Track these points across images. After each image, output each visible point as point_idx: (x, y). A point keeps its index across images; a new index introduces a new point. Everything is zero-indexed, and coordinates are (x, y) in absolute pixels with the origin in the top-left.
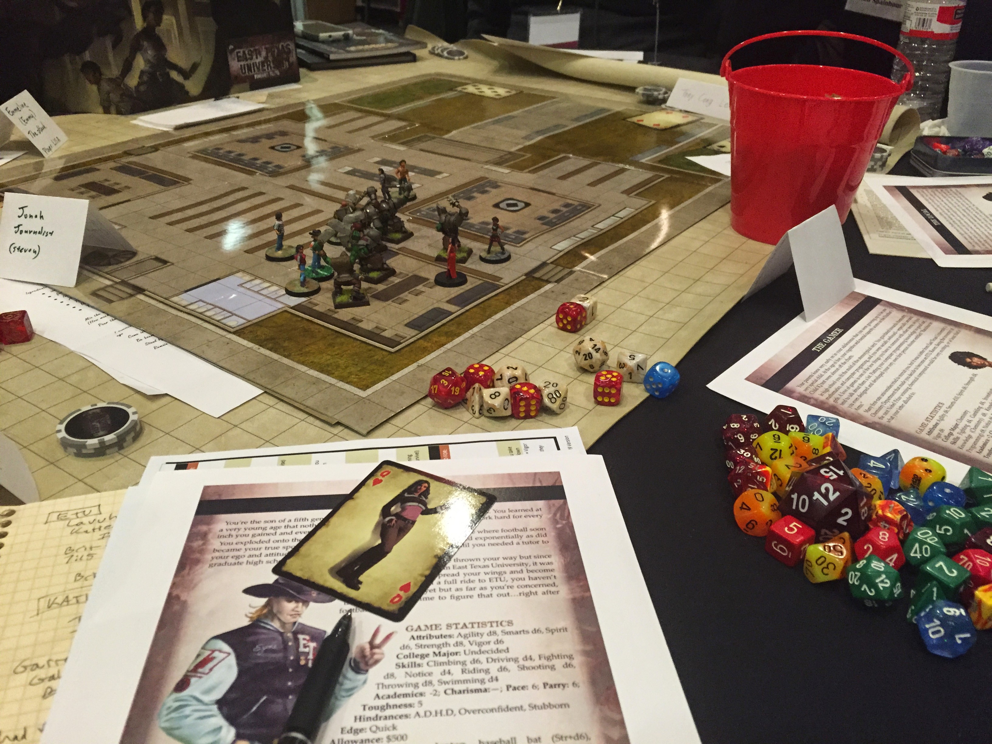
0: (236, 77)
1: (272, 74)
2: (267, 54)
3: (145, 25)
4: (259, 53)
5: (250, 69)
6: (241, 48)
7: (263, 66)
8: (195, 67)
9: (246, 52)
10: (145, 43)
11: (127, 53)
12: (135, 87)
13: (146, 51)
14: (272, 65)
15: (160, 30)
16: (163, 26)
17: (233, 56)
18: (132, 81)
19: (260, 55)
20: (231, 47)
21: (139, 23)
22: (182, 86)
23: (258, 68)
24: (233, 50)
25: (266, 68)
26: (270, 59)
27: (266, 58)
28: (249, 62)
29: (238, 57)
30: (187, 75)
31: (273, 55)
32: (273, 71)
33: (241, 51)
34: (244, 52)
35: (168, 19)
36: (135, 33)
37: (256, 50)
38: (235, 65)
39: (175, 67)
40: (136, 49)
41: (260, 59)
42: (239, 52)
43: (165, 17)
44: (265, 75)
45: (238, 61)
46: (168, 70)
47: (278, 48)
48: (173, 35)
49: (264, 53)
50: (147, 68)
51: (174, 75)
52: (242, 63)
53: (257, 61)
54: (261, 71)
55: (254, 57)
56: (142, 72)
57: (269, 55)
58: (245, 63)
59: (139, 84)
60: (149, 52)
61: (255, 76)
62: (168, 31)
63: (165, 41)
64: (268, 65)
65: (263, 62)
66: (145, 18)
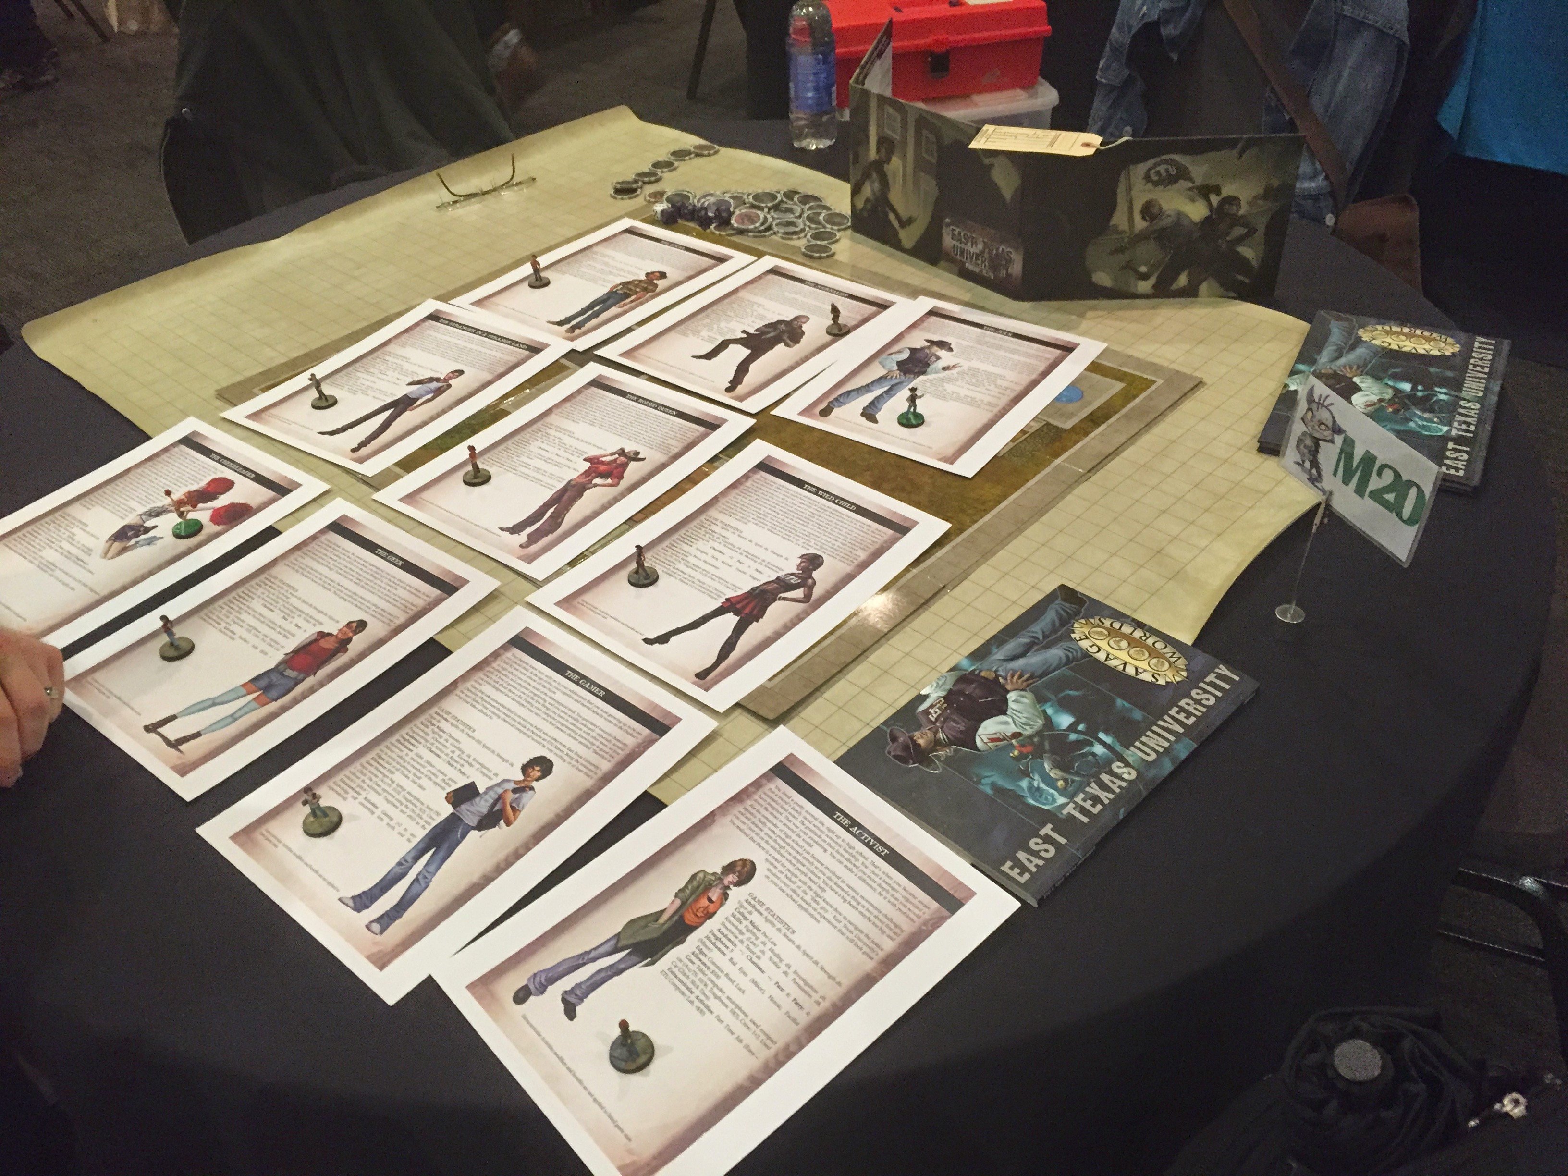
1: (984, 272)
3: (877, 158)
4: (974, 243)
5: (962, 253)
6: (958, 227)
7: (977, 259)
8: (911, 220)
9: (962, 234)
10: (874, 176)
11: (858, 176)
12: (860, 209)
13: (873, 183)
15: (889, 169)
16: (892, 166)
17: (950, 230)
19: (976, 246)
20: (948, 220)
21: (873, 155)
22: (897, 232)
23: (972, 258)
24: (951, 224)
25: (979, 262)
26: (986, 255)
27: (982, 252)
28: (963, 246)
29: (953, 235)
30: (904, 222)
32: (987, 271)
33: (958, 230)
34: (960, 232)
38: (950, 240)
39: (894, 210)
40: (866, 176)
41: (976, 250)
42: (955, 230)
43: (894, 158)
44: (977, 270)
45: (953, 238)
46: (888, 209)
47: (997, 249)
49: (980, 246)
50: (872, 198)
51: (892, 217)
52: (957, 242)
53: (972, 250)
54: (972, 262)
55: (970, 244)
56: (868, 200)
57: (987, 250)
58: (960, 244)
60: (876, 184)
61: (967, 265)
63: (891, 182)
64: (982, 262)
65: (978, 255)
66: (878, 151)
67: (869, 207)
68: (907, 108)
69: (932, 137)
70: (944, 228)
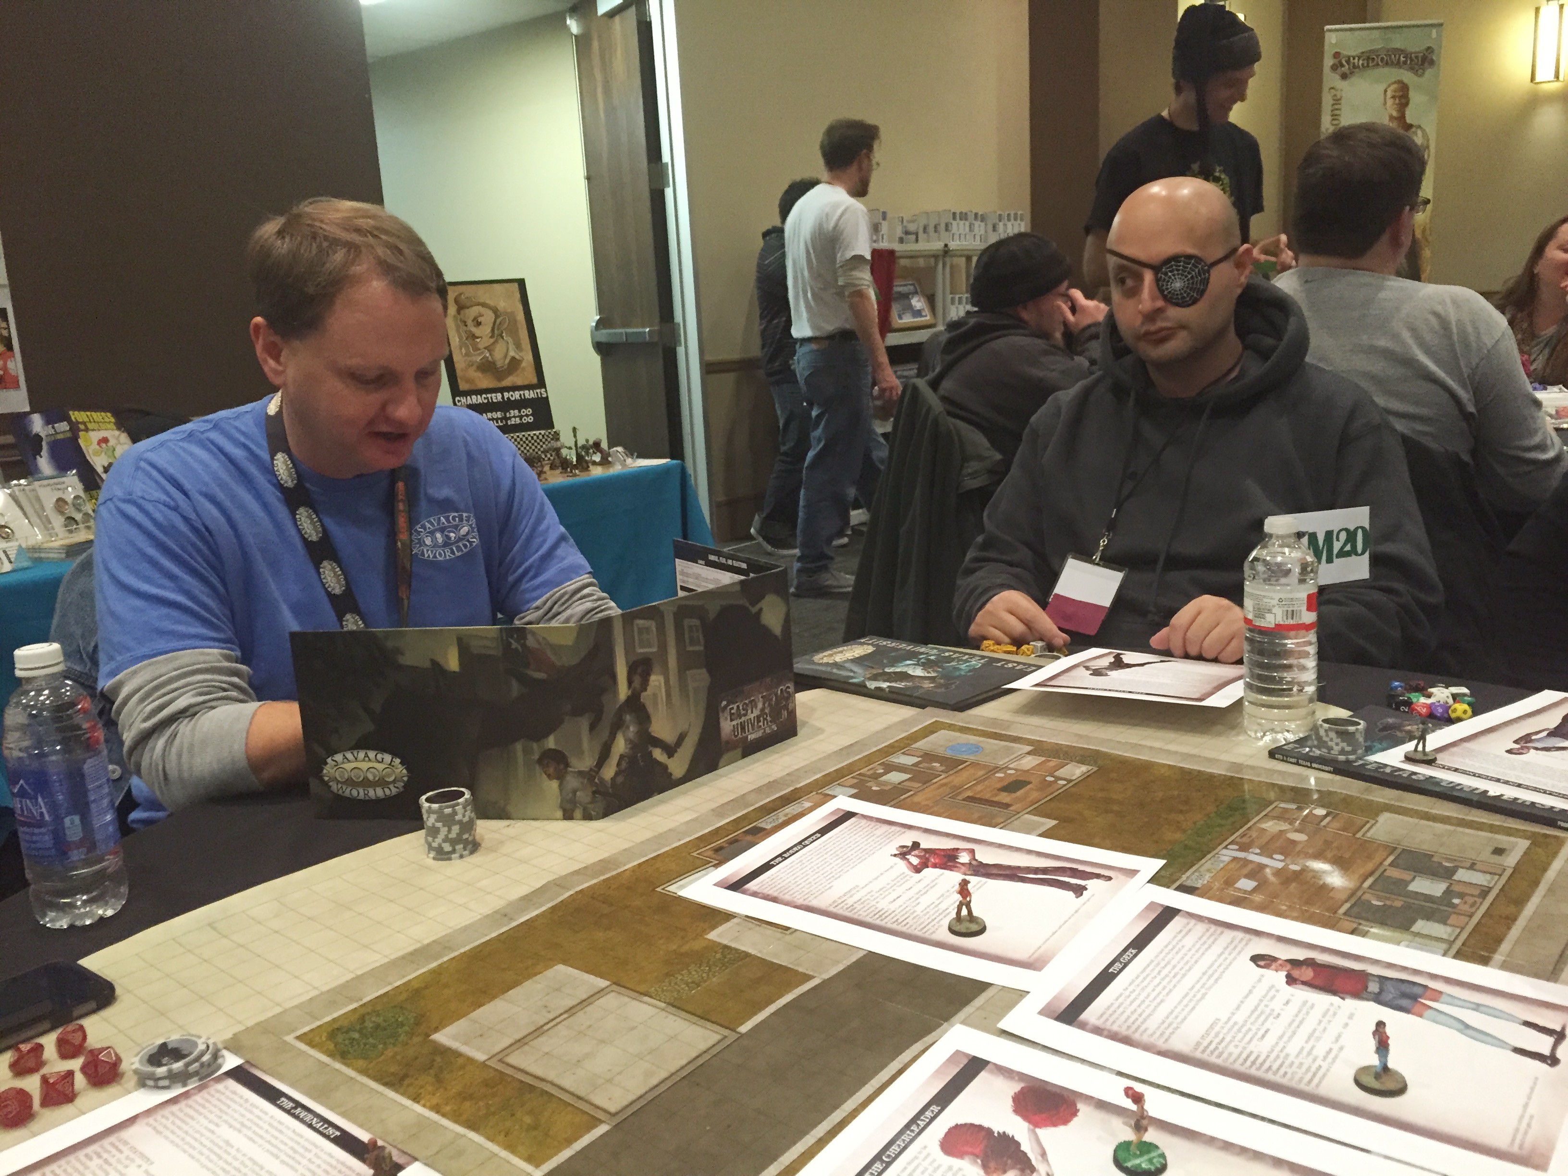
0: (727, 742)
1: (768, 731)
2: (764, 704)
3: (630, 693)
4: (753, 704)
5: (743, 728)
6: (734, 703)
7: (759, 721)
8: (681, 738)
9: (741, 707)
10: (628, 718)
11: (605, 735)
12: (612, 779)
13: (628, 727)
14: (769, 718)
15: (645, 697)
16: (650, 690)
17: (726, 715)
18: (609, 772)
19: (756, 707)
20: (724, 703)
21: (623, 691)
22: (665, 767)
23: (753, 726)
24: (726, 707)
25: (761, 723)
26: (767, 710)
27: (762, 710)
28: (743, 719)
29: (731, 714)
30: (670, 751)
31: (770, 705)
32: (770, 726)
33: (735, 706)
34: (738, 707)
35: (656, 680)
36: (618, 706)
37: (751, 702)
38: (727, 726)
39: (658, 742)
40: (618, 725)
41: (756, 712)
42: (732, 708)
43: (653, 678)
44: (760, 734)
45: (732, 720)
46: (651, 748)
47: (776, 695)
48: (659, 699)
49: (760, 705)
50: (627, 751)
51: (658, 754)
52: (734, 723)
53: (752, 716)
54: (756, 729)
55: (749, 711)
56: (622, 757)
57: (766, 705)
58: (739, 721)
59: (617, 774)
60: (631, 729)
61: (749, 737)
62: (655, 695)
63: (650, 709)
64: (764, 719)
65: (758, 717)
66: (630, 682)
67: (624, 765)
68: (662, 608)
69: (696, 622)
70: (721, 714)
